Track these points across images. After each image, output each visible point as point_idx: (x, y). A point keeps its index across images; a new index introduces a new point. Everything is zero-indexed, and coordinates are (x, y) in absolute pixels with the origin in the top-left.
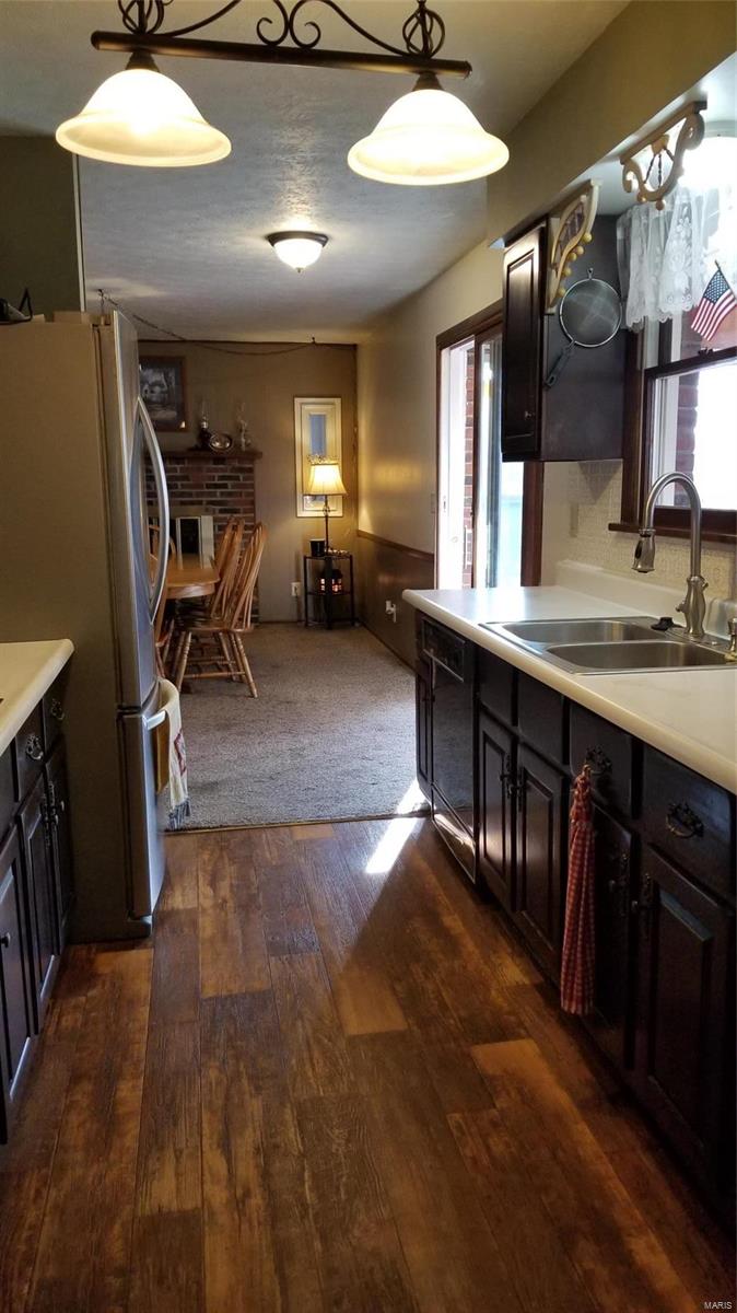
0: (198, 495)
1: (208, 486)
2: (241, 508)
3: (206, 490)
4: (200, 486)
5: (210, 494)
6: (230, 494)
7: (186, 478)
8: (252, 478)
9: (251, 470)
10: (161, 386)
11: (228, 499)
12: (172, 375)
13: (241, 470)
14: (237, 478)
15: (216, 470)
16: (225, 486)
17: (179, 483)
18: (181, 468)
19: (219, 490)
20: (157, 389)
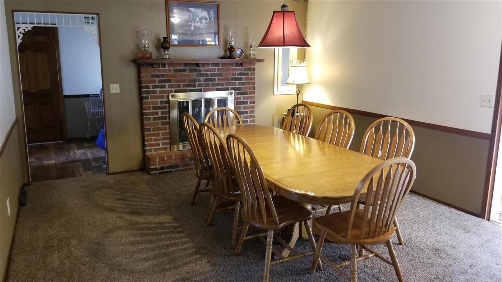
0: (227, 84)
1: (232, 79)
2: (249, 91)
3: (230, 82)
4: (228, 79)
5: (232, 84)
6: (243, 84)
7: (220, 75)
8: (254, 74)
9: (254, 69)
10: (206, 19)
11: (242, 86)
12: (212, 12)
13: (249, 69)
14: (247, 74)
15: (236, 70)
16: (241, 79)
17: (216, 78)
18: (218, 69)
19: (237, 82)
20: (204, 21)
